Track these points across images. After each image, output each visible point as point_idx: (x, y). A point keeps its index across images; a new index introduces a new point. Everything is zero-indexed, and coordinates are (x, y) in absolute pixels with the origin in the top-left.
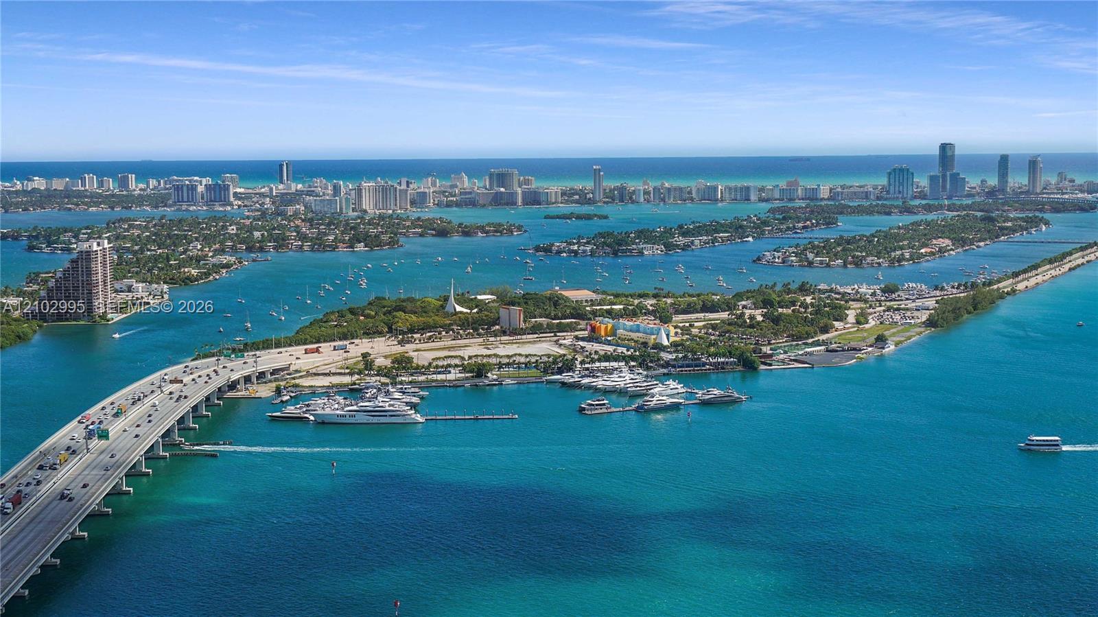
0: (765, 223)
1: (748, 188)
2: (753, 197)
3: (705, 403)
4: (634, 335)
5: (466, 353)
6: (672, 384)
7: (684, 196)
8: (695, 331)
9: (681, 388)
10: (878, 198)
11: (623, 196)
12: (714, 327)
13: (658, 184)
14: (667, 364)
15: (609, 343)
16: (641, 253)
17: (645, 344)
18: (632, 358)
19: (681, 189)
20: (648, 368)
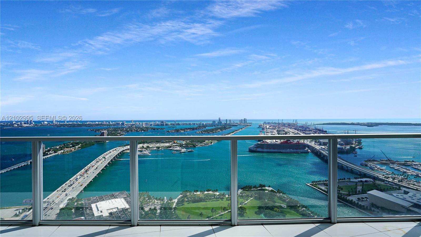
0: (197, 128)
1: (195, 123)
2: (196, 124)
3: (189, 151)
4: (179, 143)
5: (157, 145)
6: (184, 149)
7: (186, 124)
8: (188, 142)
9: (186, 150)
10: (211, 125)
11: (178, 124)
12: (190, 141)
13: (183, 123)
14: (184, 146)
15: (176, 144)
16: (181, 132)
17: (181, 144)
18: (179, 146)
19: (186, 123)
20: (181, 147)
